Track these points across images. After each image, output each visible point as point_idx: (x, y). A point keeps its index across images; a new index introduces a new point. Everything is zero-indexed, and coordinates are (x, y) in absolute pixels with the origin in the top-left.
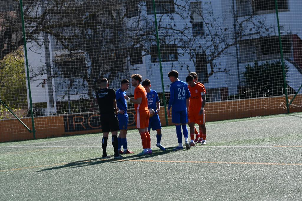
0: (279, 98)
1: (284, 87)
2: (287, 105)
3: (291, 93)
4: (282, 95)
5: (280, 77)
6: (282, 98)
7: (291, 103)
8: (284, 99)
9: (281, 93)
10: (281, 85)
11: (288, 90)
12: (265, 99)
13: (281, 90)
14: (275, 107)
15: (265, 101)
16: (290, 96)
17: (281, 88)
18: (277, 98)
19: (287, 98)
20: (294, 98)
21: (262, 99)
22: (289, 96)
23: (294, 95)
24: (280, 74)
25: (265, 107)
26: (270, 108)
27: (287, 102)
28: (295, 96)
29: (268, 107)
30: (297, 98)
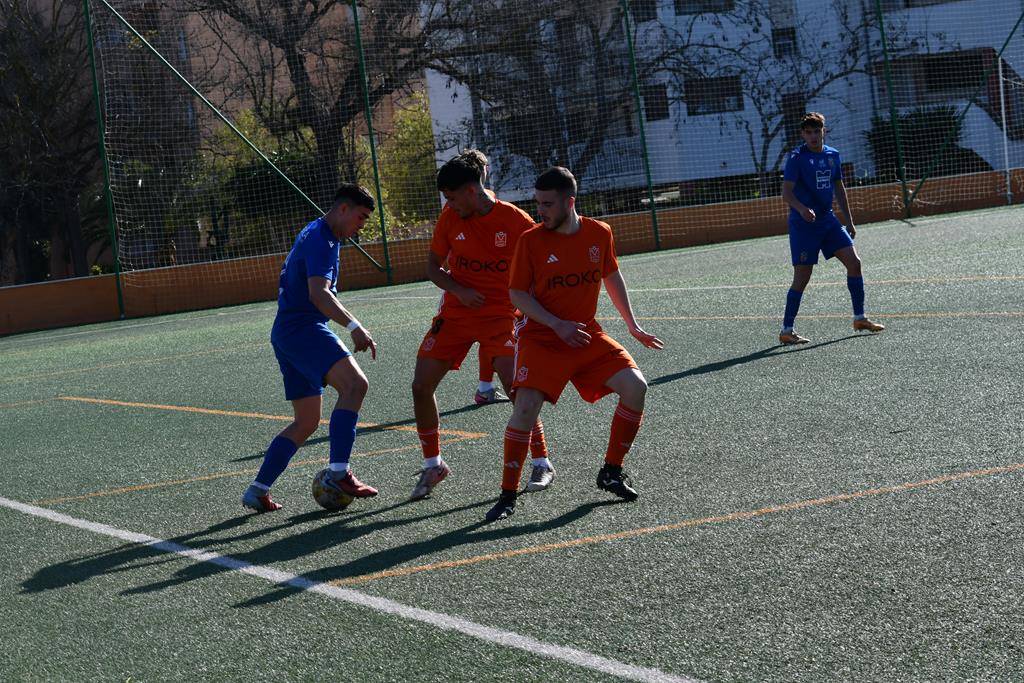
0: (889, 188)
1: (898, 166)
2: (906, 201)
3: (912, 177)
4: (893, 181)
5: (890, 145)
6: (894, 187)
7: (914, 196)
8: (899, 189)
9: (893, 177)
10: (892, 161)
11: (908, 171)
12: (859, 190)
13: (893, 172)
14: (880, 205)
15: (859, 195)
16: (913, 183)
17: (892, 166)
18: (884, 188)
19: (905, 188)
20: (920, 187)
21: (854, 190)
22: (909, 182)
23: (920, 180)
24: (890, 139)
25: (860, 206)
26: (870, 208)
27: (906, 194)
28: (922, 183)
29: (865, 206)
30: (926, 186)
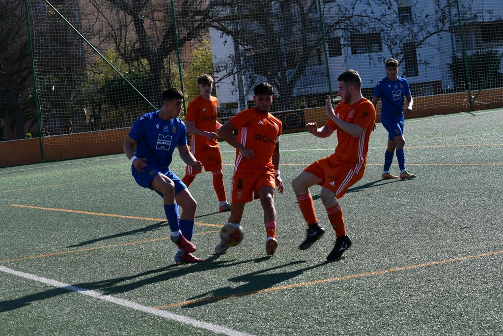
0: (461, 94)
1: (466, 82)
2: (470, 102)
3: (474, 89)
4: (464, 91)
5: (462, 71)
6: (464, 94)
7: (475, 99)
8: (466, 95)
9: (463, 89)
10: (463, 80)
11: (471, 86)
12: (445, 95)
13: (463, 86)
14: (456, 104)
15: (445, 98)
16: (474, 92)
17: (463, 83)
18: (458, 95)
19: (470, 95)
20: (478, 94)
21: (442, 96)
22: (472, 92)
23: (478, 90)
24: (462, 68)
25: (445, 104)
26: (451, 106)
27: (470, 98)
28: (479, 92)
29: (448, 104)
30: (481, 94)
